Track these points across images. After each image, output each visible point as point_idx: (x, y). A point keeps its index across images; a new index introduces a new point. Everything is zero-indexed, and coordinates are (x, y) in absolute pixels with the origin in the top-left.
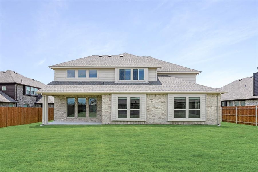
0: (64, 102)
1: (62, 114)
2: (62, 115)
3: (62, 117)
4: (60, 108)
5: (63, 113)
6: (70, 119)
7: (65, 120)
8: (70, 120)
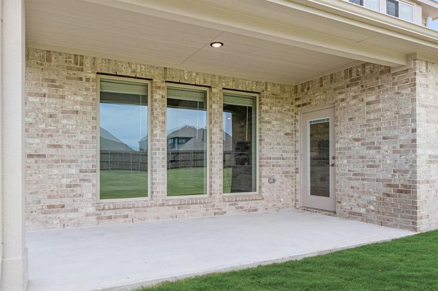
0: (82, 104)
1: (65, 181)
2: (69, 186)
3: (67, 201)
4: (48, 141)
5: (73, 171)
6: (119, 212)
7: (93, 219)
8: (127, 216)
